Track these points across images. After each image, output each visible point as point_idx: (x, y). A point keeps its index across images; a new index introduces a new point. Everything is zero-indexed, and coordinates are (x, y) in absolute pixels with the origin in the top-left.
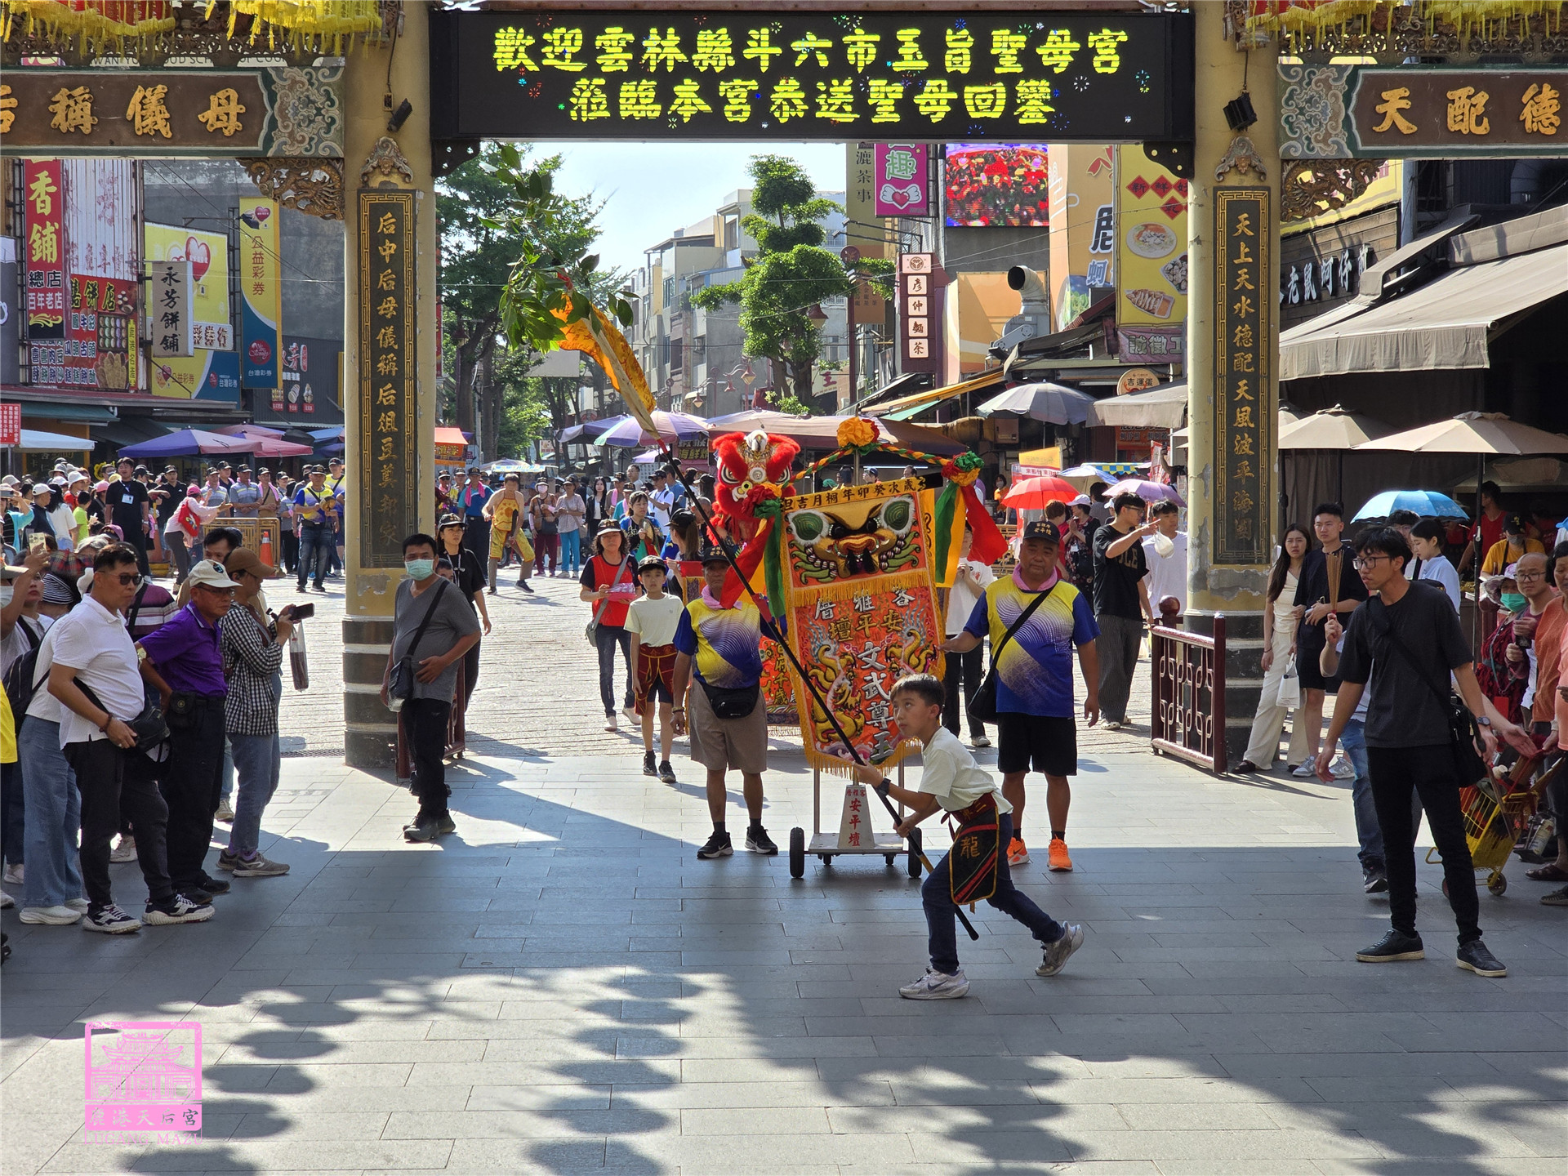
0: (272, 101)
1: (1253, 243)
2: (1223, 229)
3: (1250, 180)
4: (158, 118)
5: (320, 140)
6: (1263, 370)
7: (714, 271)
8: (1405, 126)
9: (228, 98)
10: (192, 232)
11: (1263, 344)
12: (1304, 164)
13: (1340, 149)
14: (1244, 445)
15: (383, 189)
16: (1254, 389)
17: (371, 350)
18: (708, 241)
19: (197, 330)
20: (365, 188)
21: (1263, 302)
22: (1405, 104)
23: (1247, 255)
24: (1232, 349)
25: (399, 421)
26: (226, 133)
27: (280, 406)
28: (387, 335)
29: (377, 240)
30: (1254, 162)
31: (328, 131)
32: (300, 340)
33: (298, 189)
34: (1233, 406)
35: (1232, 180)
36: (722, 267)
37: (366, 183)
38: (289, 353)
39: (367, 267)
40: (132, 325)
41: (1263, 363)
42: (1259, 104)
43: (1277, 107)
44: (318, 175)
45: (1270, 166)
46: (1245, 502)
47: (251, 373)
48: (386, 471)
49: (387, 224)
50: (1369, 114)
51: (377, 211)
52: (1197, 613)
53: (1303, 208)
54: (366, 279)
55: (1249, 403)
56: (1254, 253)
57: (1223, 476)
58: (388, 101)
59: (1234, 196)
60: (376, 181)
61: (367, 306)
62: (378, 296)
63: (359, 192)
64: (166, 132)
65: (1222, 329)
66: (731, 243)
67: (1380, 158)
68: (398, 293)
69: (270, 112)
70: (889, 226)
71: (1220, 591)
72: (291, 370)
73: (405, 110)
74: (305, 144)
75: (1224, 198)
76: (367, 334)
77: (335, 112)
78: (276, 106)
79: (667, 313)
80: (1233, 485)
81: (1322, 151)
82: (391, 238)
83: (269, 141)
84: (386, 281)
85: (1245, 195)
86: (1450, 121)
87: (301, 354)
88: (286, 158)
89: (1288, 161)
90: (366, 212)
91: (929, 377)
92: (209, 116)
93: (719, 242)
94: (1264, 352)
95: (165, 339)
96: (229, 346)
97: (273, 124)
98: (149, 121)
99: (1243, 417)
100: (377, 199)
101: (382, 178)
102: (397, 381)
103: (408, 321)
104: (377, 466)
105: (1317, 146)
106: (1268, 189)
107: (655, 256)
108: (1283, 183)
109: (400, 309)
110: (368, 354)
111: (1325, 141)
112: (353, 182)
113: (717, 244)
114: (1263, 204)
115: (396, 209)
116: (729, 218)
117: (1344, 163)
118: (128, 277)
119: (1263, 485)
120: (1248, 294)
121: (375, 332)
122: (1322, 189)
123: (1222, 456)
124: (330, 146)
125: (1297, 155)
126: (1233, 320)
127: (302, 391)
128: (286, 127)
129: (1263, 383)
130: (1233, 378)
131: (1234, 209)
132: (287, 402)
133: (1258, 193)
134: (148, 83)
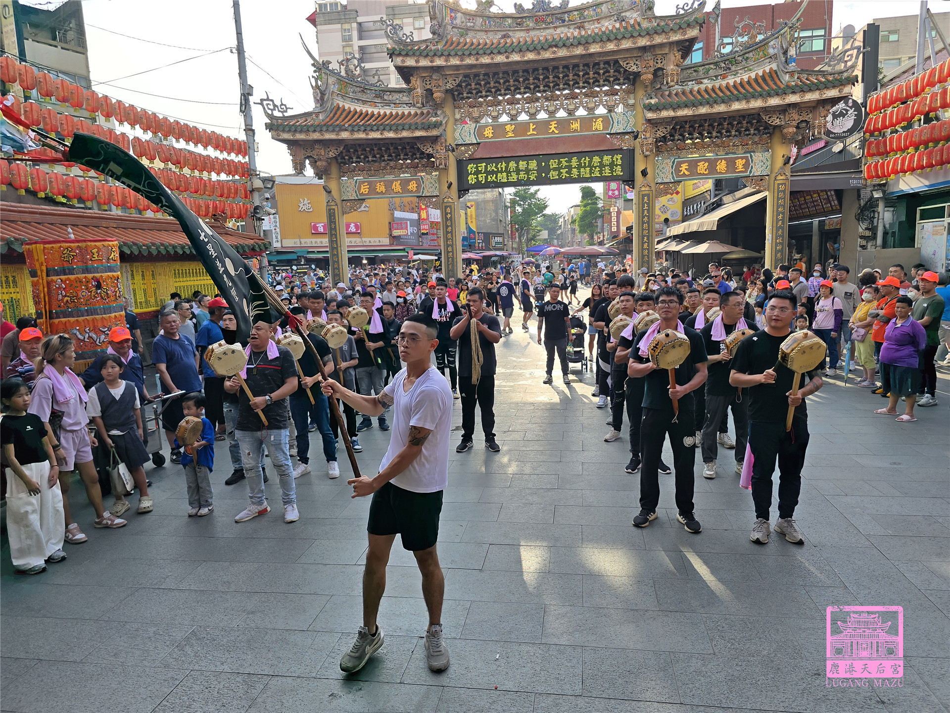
0: (422, 183)
1: (648, 204)
2: (641, 201)
3: (647, 188)
4: (399, 189)
5: (434, 191)
6: (651, 234)
8: (687, 173)
9: (413, 183)
11: (650, 228)
12: (661, 184)
13: (670, 179)
14: (646, 252)
15: (448, 202)
16: (648, 239)
21: (651, 218)
22: (687, 167)
24: (643, 230)
25: (453, 255)
26: (413, 191)
28: (448, 235)
29: (446, 214)
30: (648, 184)
31: (436, 189)
33: (430, 203)
34: (643, 243)
35: (643, 189)
37: (444, 201)
39: (444, 220)
42: (649, 170)
43: (654, 170)
44: (434, 200)
45: (653, 185)
48: (450, 266)
49: (448, 210)
50: (677, 170)
51: (446, 207)
53: (661, 195)
54: (444, 223)
55: (647, 242)
56: (648, 206)
57: (640, 260)
58: (448, 182)
59: (644, 193)
60: (446, 200)
61: (444, 229)
62: (447, 227)
63: (442, 203)
64: (401, 191)
65: (641, 225)
67: (680, 181)
68: (451, 226)
69: (422, 186)
73: (452, 183)
74: (431, 193)
75: (641, 193)
76: (445, 236)
77: (437, 185)
78: (424, 184)
81: (666, 180)
82: (450, 213)
83: (423, 192)
84: (449, 223)
85: (646, 192)
86: (698, 171)
88: (427, 196)
89: (657, 183)
90: (444, 208)
92: (410, 187)
94: (651, 230)
97: (423, 188)
98: (397, 189)
99: (646, 246)
100: (446, 204)
102: (452, 246)
103: (454, 232)
104: (448, 265)
105: (664, 179)
106: (652, 190)
108: (656, 189)
109: (452, 230)
110: (445, 240)
111: (666, 178)
112: (441, 201)
114: (650, 194)
115: (450, 207)
117: (671, 183)
119: (649, 262)
120: (647, 216)
122: (665, 190)
123: (641, 255)
124: (436, 193)
125: (659, 182)
126: (643, 223)
128: (426, 189)
129: (650, 237)
130: (643, 236)
131: (643, 196)
133: (650, 192)
134: (396, 181)
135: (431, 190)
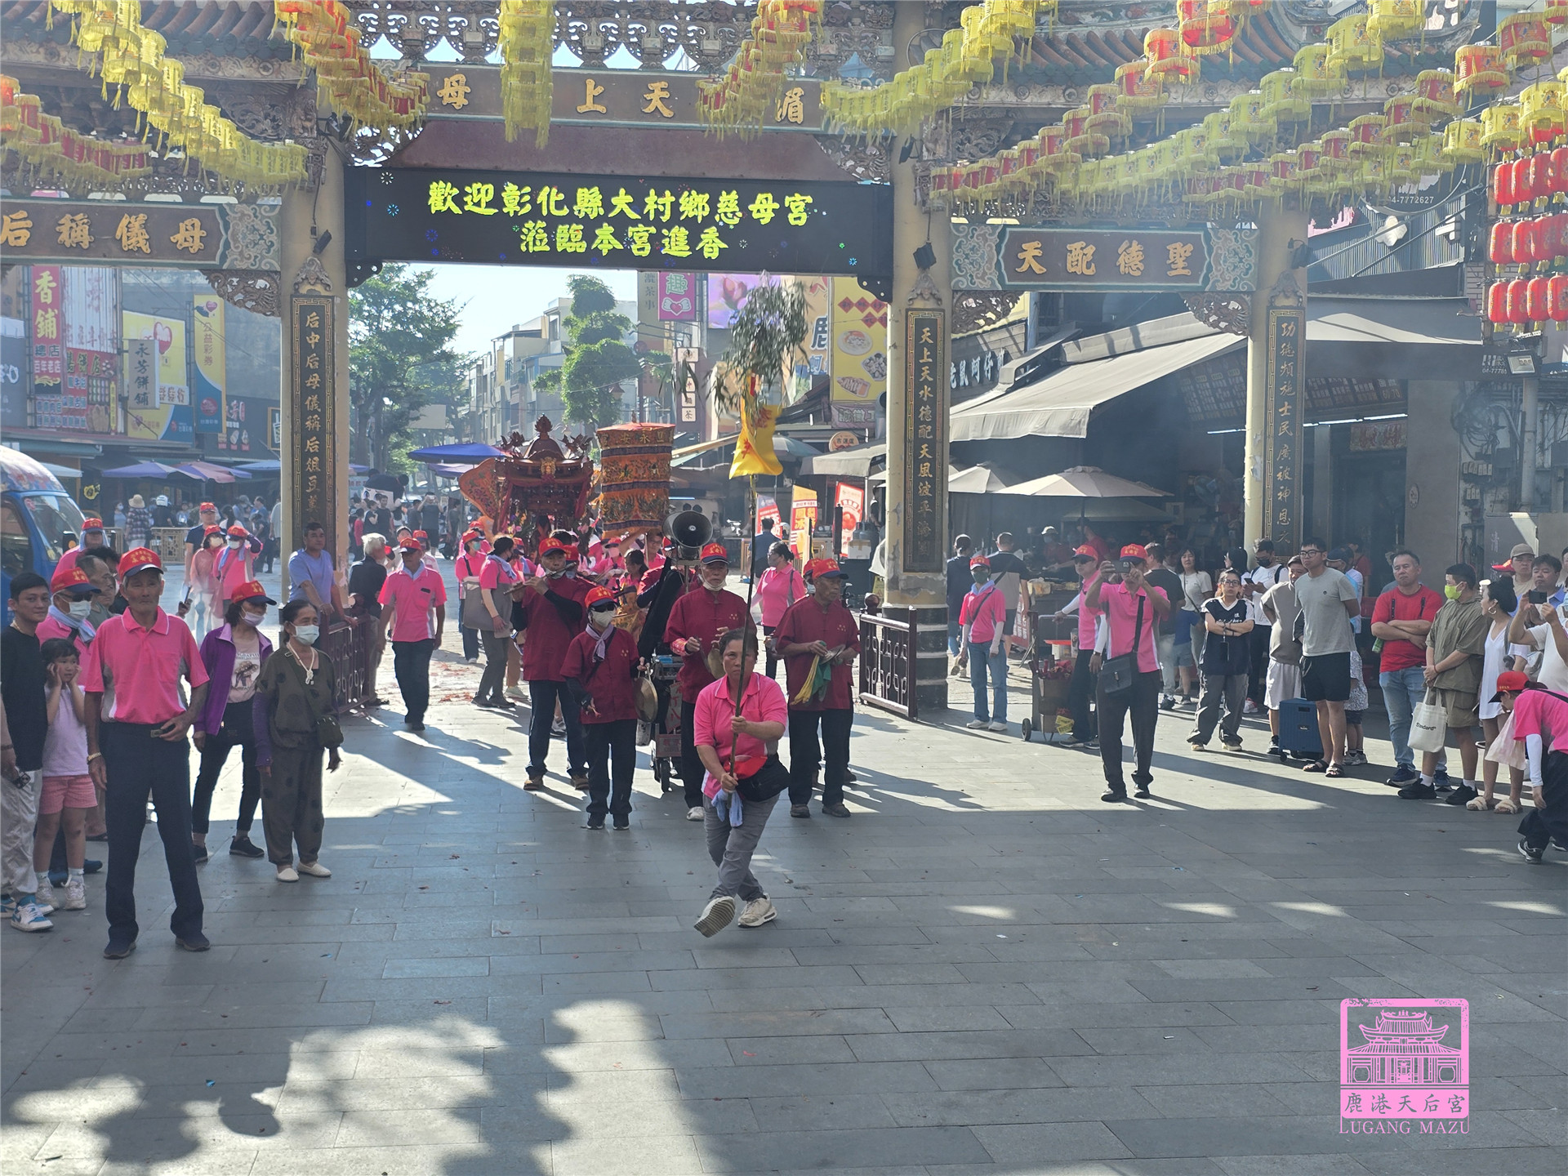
0: (227, 229)
1: (933, 349)
2: (912, 338)
3: (931, 304)
4: (140, 238)
5: (263, 258)
6: (938, 438)
7: (541, 355)
8: (1038, 268)
9: (193, 225)
10: (158, 318)
11: (939, 419)
12: (969, 293)
13: (993, 284)
14: (925, 490)
15: (311, 295)
16: (932, 451)
17: (300, 412)
18: (536, 334)
19: (162, 390)
20: (296, 293)
21: (939, 391)
22: (1038, 253)
23: (928, 357)
24: (918, 422)
25: (322, 464)
26: (192, 251)
27: (224, 446)
28: (312, 402)
29: (305, 331)
30: (934, 292)
31: (268, 252)
32: (239, 399)
33: (246, 293)
34: (918, 462)
35: (919, 304)
36: (547, 353)
37: (297, 290)
38: (231, 408)
39: (297, 351)
40: (113, 385)
41: (938, 433)
42: (938, 251)
43: (950, 254)
44: (261, 283)
45: (945, 295)
46: (925, 530)
47: (202, 421)
48: (312, 500)
49: (313, 320)
50: (1013, 259)
51: (305, 311)
52: (889, 605)
53: (967, 324)
54: (297, 360)
55: (929, 460)
56: (933, 355)
57: (910, 511)
58: (314, 231)
59: (920, 315)
60: (304, 289)
61: (298, 380)
62: (306, 373)
63: (292, 296)
64: (146, 249)
65: (911, 408)
66: (553, 335)
67: (1019, 291)
68: (321, 371)
69: (224, 237)
70: (667, 327)
71: (907, 590)
72: (232, 420)
73: (327, 238)
74: (252, 260)
75: (913, 317)
76: (298, 400)
77: (274, 238)
78: (230, 232)
79: (508, 384)
80: (917, 517)
81: (982, 285)
82: (316, 331)
83: (224, 257)
84: (312, 362)
85: (927, 315)
86: (1069, 266)
87: (240, 409)
88: (237, 271)
89: (957, 291)
90: (296, 311)
91: (696, 435)
92: (178, 238)
93: (545, 335)
94: (940, 422)
95: (138, 396)
96: (186, 402)
97: (227, 245)
98: (133, 240)
99: (925, 470)
100: (305, 302)
101: (309, 287)
102: (320, 435)
103: (328, 392)
104: (305, 496)
105: (977, 281)
106: (943, 311)
107: (499, 344)
108: (954, 307)
109: (322, 382)
110: (298, 414)
111: (982, 278)
112: (288, 289)
113: (544, 336)
114: (940, 322)
115: (320, 310)
116: (553, 318)
117: (996, 293)
118: (110, 350)
119: (938, 517)
120: (930, 384)
121: (303, 398)
122: (979, 312)
123: (910, 496)
124: (270, 262)
125: (963, 287)
126: (919, 403)
127: (240, 435)
128: (237, 248)
129: (938, 446)
130: (919, 442)
131: (920, 324)
132: (229, 443)
133: (937, 313)
134: (133, 212)
135: (253, 252)
